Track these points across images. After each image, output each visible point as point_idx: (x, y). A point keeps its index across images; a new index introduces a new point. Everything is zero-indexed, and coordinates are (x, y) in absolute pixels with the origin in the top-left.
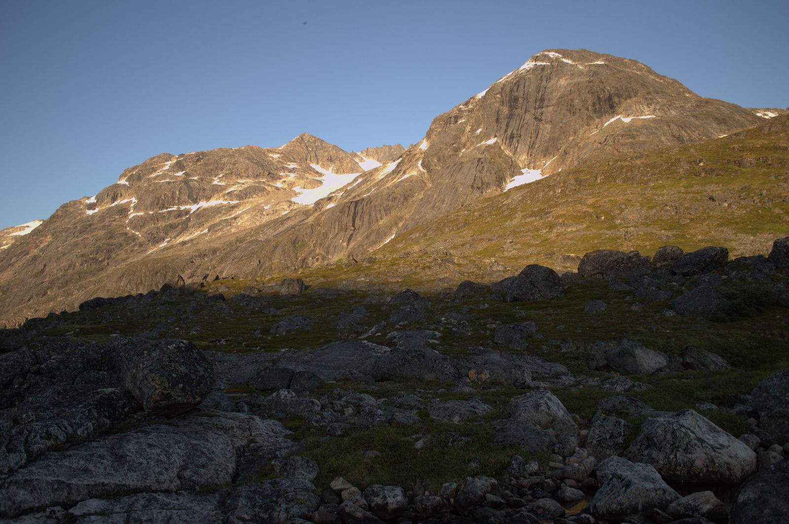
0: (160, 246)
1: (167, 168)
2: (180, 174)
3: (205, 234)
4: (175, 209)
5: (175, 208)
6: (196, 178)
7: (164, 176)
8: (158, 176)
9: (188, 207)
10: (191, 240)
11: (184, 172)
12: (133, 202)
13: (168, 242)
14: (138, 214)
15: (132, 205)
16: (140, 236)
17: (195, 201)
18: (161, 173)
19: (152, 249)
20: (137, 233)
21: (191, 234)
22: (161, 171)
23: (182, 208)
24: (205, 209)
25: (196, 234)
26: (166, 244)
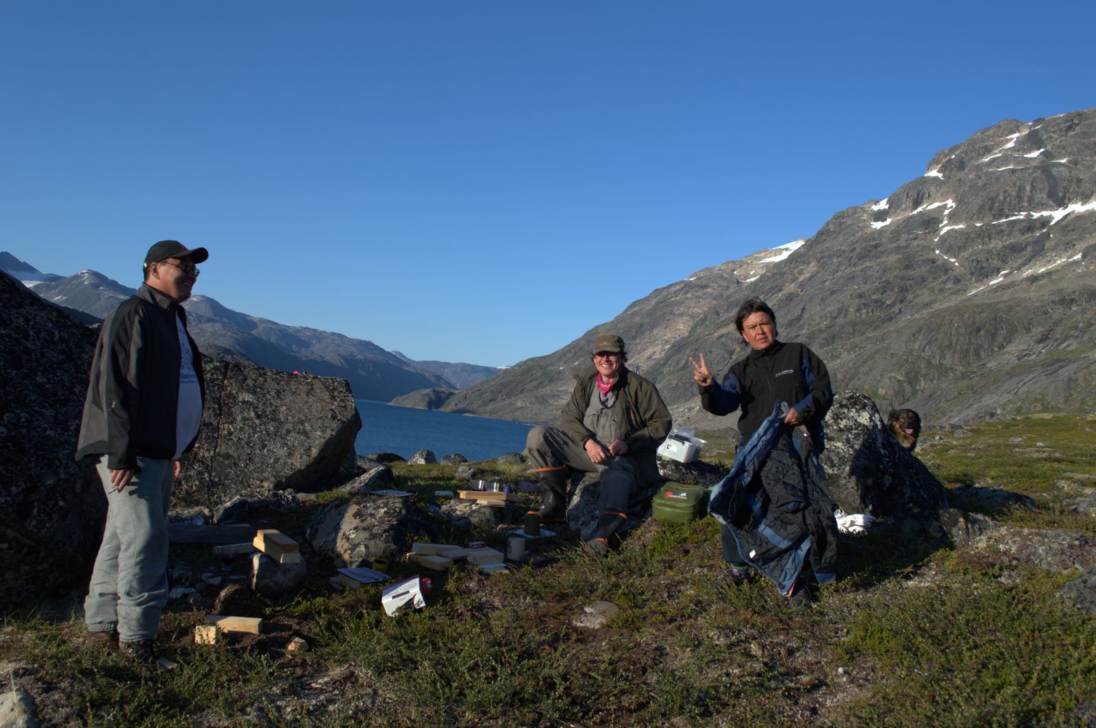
0: (992, 283)
1: (1011, 145)
2: (1035, 154)
3: (1076, 262)
4: (1022, 217)
5: (1022, 215)
6: (1064, 161)
7: (1005, 160)
8: (993, 160)
9: (1045, 213)
10: (1049, 274)
11: (1042, 150)
12: (949, 206)
13: (1005, 276)
14: (956, 227)
15: (947, 212)
16: (957, 264)
17: (1062, 203)
18: (999, 155)
19: (977, 288)
20: (953, 260)
21: (1049, 261)
22: (1000, 152)
23: (1036, 215)
24: (1080, 217)
25: (1059, 262)
26: (1001, 279)
